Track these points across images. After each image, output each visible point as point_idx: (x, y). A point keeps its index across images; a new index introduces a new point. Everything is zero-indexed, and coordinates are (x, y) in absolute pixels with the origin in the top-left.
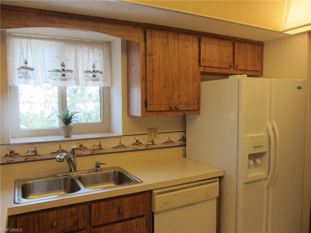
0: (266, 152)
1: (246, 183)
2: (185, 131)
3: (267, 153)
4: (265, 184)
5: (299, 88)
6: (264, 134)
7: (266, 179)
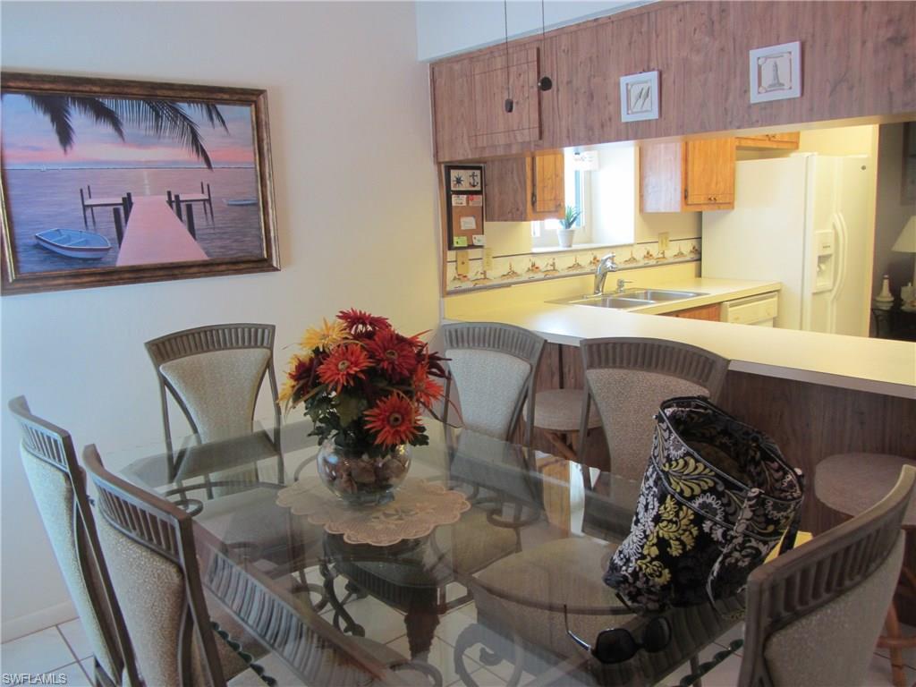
0: (830, 255)
1: (814, 294)
2: (700, 238)
3: (833, 257)
4: (829, 297)
5: (864, 168)
6: (830, 230)
7: (830, 291)
